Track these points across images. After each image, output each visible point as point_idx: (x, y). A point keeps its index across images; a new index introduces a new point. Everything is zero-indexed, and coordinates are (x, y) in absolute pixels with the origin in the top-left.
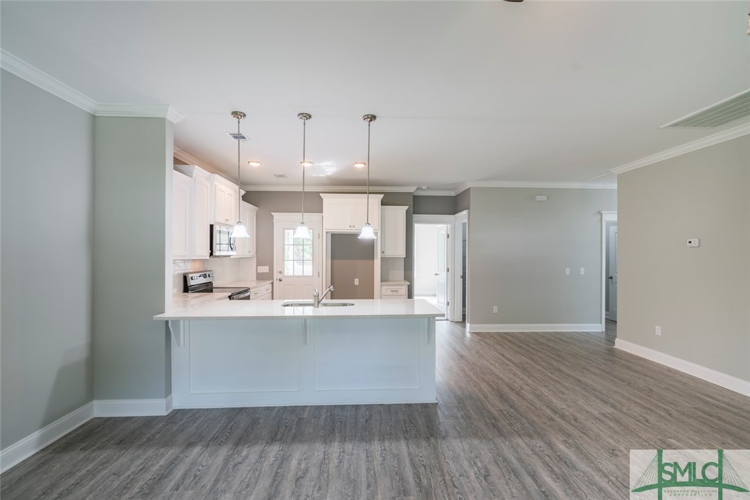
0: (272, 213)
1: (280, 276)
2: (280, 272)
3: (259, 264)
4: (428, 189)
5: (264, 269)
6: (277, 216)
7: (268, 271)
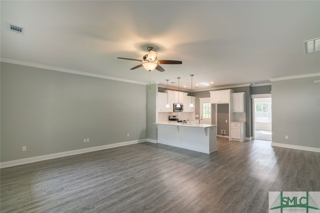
0: (199, 98)
1: (202, 118)
2: (202, 117)
3: (196, 114)
4: (255, 84)
5: (197, 116)
6: (201, 99)
7: (198, 116)
